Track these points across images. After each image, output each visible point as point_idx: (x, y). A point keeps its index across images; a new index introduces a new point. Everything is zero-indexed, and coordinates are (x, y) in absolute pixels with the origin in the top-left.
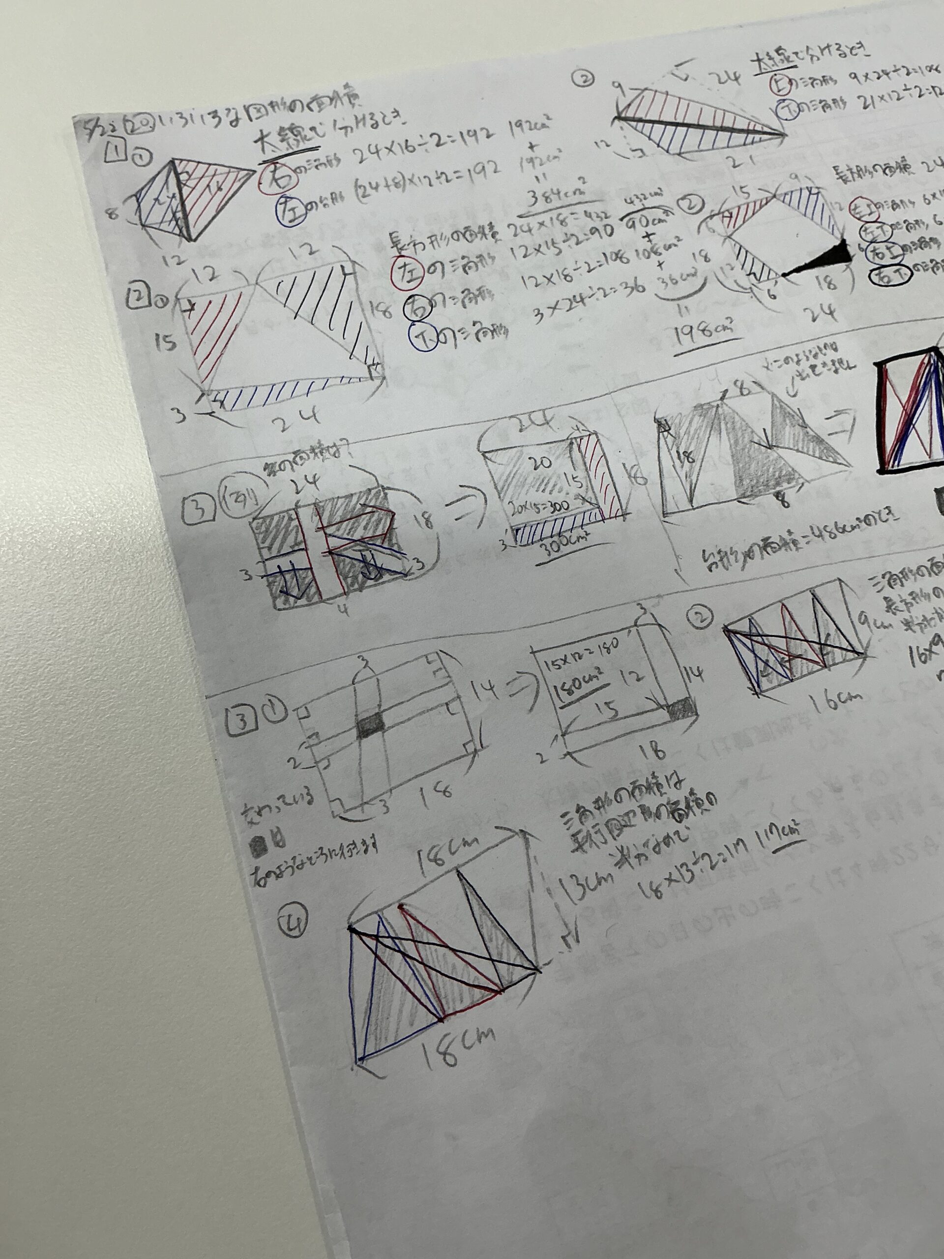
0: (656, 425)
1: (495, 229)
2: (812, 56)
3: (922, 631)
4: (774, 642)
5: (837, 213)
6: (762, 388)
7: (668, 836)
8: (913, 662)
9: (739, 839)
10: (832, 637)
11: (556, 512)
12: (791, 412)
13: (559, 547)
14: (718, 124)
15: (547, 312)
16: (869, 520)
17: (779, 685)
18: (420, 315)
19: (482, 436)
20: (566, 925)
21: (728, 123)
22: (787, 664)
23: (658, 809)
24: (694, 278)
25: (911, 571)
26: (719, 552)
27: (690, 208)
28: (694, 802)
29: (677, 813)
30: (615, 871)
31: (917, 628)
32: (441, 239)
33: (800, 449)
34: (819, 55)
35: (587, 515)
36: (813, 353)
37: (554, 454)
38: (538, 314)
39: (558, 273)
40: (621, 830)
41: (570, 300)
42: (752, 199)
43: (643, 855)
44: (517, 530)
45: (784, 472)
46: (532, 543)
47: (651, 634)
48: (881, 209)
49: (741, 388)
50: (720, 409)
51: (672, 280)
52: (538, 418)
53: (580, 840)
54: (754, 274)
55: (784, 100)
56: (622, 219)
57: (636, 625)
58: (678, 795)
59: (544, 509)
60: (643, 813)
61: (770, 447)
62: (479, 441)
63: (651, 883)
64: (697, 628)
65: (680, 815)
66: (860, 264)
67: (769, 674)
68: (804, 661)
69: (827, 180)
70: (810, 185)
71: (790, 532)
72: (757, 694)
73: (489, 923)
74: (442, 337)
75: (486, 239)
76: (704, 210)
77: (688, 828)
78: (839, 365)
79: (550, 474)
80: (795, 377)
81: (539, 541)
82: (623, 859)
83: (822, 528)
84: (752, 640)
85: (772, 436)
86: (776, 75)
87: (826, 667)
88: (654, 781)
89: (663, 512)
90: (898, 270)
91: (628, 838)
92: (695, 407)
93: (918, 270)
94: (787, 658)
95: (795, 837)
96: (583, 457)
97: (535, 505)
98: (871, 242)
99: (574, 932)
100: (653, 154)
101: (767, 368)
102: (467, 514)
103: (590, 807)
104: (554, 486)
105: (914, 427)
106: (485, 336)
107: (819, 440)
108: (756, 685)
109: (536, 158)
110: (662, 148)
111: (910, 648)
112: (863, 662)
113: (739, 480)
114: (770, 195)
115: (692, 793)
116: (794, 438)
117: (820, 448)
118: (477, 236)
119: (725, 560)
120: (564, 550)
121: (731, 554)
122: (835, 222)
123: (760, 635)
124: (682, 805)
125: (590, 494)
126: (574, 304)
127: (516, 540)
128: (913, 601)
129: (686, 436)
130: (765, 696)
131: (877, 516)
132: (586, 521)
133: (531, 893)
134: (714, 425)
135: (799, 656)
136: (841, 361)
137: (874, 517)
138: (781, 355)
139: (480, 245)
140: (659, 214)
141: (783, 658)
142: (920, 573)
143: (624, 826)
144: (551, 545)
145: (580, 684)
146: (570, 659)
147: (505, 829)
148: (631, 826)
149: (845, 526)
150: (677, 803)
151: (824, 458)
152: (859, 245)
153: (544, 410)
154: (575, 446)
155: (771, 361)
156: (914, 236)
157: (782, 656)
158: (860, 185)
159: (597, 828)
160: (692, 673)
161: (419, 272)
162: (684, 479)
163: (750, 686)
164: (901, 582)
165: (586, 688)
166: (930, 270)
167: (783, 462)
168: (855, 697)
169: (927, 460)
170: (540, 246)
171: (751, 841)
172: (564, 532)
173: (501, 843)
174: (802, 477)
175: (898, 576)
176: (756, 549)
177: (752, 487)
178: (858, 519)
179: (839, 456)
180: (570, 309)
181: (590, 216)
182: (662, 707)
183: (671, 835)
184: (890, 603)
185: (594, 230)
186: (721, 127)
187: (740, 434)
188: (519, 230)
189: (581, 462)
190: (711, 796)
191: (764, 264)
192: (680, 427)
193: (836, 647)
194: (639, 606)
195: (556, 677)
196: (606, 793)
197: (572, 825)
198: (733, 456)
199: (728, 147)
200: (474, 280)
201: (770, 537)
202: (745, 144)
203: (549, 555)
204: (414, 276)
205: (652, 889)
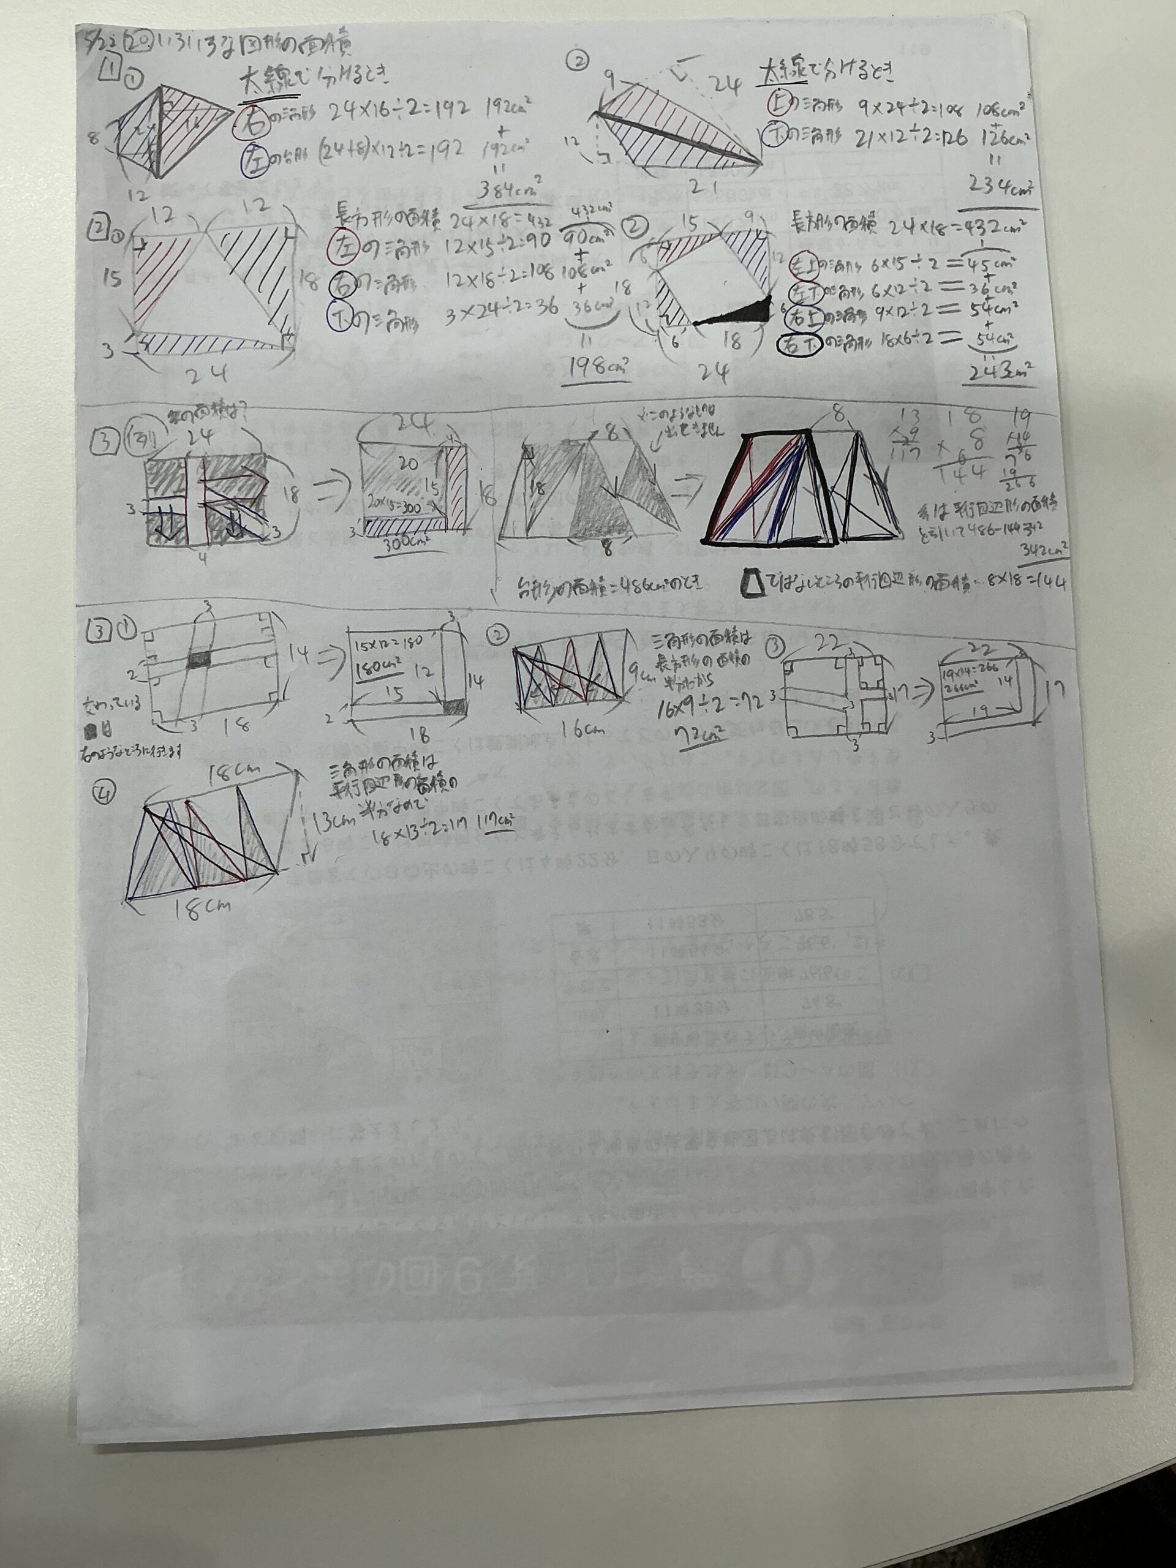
0: (522, 451)
1: (439, 217)
2: (829, 71)
3: (679, 691)
4: (552, 670)
5: (775, 264)
6: (630, 437)
7: (409, 802)
8: (660, 714)
9: (463, 818)
10: (601, 678)
11: (408, 513)
12: (647, 466)
13: (399, 546)
14: (696, 139)
15: (459, 315)
16: (675, 583)
17: (542, 707)
18: (343, 292)
19: (364, 427)
20: (308, 846)
21: (707, 140)
22: (555, 692)
23: (409, 779)
24: (608, 310)
25: (692, 637)
26: (534, 583)
27: (631, 231)
28: (439, 781)
29: (422, 786)
30: (359, 818)
31: (676, 687)
32: (385, 217)
33: (641, 504)
34: (838, 72)
35: (434, 521)
36: (690, 412)
37: (422, 458)
38: (451, 315)
39: (483, 277)
40: (374, 789)
41: (485, 307)
42: (696, 233)
43: (384, 811)
44: (369, 522)
45: (619, 522)
46: (378, 536)
47: (453, 639)
48: (822, 269)
49: (611, 433)
50: (584, 448)
51: (586, 306)
52: (419, 420)
53: (339, 788)
54: (667, 316)
55: (777, 121)
56: (561, 230)
57: (441, 629)
58: (428, 774)
59: (398, 507)
60: (396, 780)
61: (615, 496)
62: (360, 431)
63: (383, 833)
64: (492, 644)
65: (424, 788)
66: (776, 325)
67: (537, 696)
68: (571, 692)
69: (780, 225)
70: (762, 227)
71: (601, 578)
72: (521, 709)
73: (251, 831)
74: (356, 319)
75: (427, 225)
76: (645, 235)
77: (427, 800)
78: (710, 430)
79: (413, 477)
80: (664, 432)
81: (384, 536)
82: (369, 810)
83: (631, 581)
84: (534, 664)
85: (622, 485)
86: (779, 89)
87: (586, 700)
88: (413, 758)
89: (500, 534)
90: (810, 340)
91: (378, 797)
92: (563, 441)
93: (830, 344)
94: (557, 686)
95: (508, 827)
96: (448, 467)
97: (391, 502)
98: (797, 304)
99: (312, 853)
100: (618, 162)
101: (642, 417)
102: (330, 497)
103: (356, 766)
104: (413, 488)
105: (753, 505)
106: (395, 327)
107: (661, 499)
108: (523, 702)
109: (502, 144)
110: (630, 156)
111: (663, 702)
112: (618, 704)
113: (577, 519)
114: (718, 232)
115: (439, 774)
116: (640, 492)
117: (659, 507)
118: (419, 221)
119: (537, 590)
120: (404, 549)
121: (544, 587)
122: (769, 275)
123: (542, 662)
124: (429, 782)
125: (442, 503)
126: (487, 312)
127: (365, 531)
128: (682, 664)
129: (545, 468)
130: (526, 713)
131: (683, 581)
132: (431, 528)
133: (289, 818)
134: (572, 465)
135: (568, 687)
136: (711, 426)
137: (680, 582)
138: (658, 407)
139: (420, 231)
140: (600, 231)
141: (554, 686)
142: (699, 641)
143: (378, 787)
144: (394, 542)
145: (379, 667)
146: (377, 644)
147: (284, 766)
148: (383, 788)
149: (652, 584)
150: (425, 779)
151: (660, 517)
152: (783, 304)
153: (426, 414)
154: (444, 455)
155: (647, 411)
156: (842, 306)
157: (554, 683)
158: (813, 238)
159: (356, 782)
160: (475, 680)
161: (354, 249)
162: (528, 508)
163: (518, 702)
164: (680, 644)
165: (383, 672)
166: (843, 346)
167: (622, 513)
168: (599, 731)
169: (751, 540)
170: (475, 243)
171: (472, 822)
172: (409, 532)
173: (277, 775)
174: (633, 531)
175: (679, 639)
176: (567, 587)
177: (586, 529)
178: (666, 580)
179: (673, 518)
180: (482, 316)
181: (533, 221)
182: (440, 702)
183: (412, 802)
184: (662, 661)
185: (531, 236)
186: (699, 142)
187: (593, 477)
188: (460, 222)
189: (445, 470)
190: (454, 780)
191: (680, 308)
192: (543, 458)
193: (602, 687)
194: (449, 614)
195: (360, 657)
196: (372, 758)
197: (336, 776)
198: (579, 496)
199: (697, 168)
200: (402, 267)
201: (583, 579)
202: (714, 168)
203: (389, 551)
204: (349, 252)
205: (382, 838)
